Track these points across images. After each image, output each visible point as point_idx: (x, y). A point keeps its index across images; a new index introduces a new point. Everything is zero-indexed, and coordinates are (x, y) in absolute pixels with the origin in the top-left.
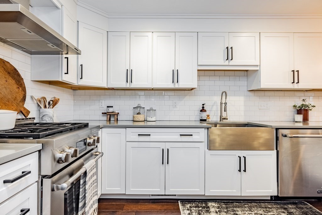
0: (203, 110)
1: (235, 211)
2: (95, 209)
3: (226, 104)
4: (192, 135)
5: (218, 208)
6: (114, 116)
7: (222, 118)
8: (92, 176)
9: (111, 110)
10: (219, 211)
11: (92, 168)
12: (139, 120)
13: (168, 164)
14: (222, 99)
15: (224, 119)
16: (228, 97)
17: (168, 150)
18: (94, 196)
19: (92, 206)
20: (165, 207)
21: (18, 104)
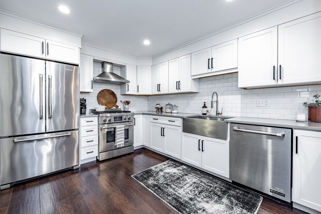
0: (204, 107)
4: (174, 121)
7: (217, 114)
14: (217, 98)
17: (164, 128)
21: (113, 104)
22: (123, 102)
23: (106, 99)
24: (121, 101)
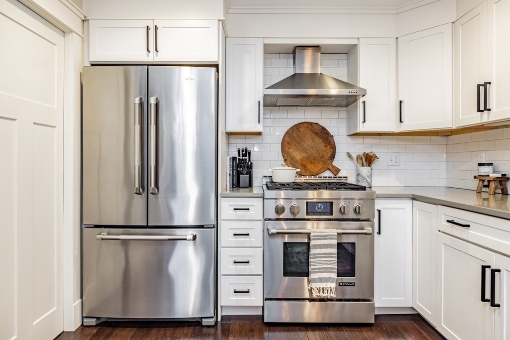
21: (325, 163)
22: (354, 156)
23: (304, 150)
24: (349, 156)
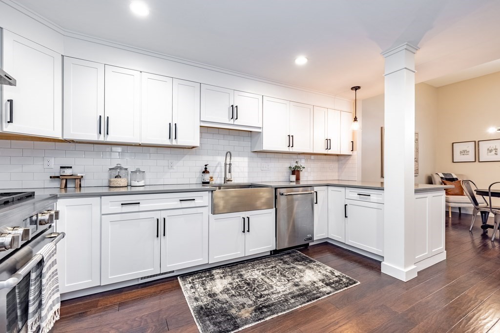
0: (206, 171)
1: (239, 272)
2: (57, 312)
3: (230, 164)
4: (194, 200)
5: (223, 273)
6: (75, 182)
7: (226, 180)
8: (51, 266)
9: (68, 172)
10: (223, 276)
11: (51, 254)
12: (119, 186)
13: (164, 235)
14: (226, 159)
15: (228, 181)
16: (232, 158)
17: (164, 219)
18: (53, 294)
19: (51, 308)
20: (161, 288)
